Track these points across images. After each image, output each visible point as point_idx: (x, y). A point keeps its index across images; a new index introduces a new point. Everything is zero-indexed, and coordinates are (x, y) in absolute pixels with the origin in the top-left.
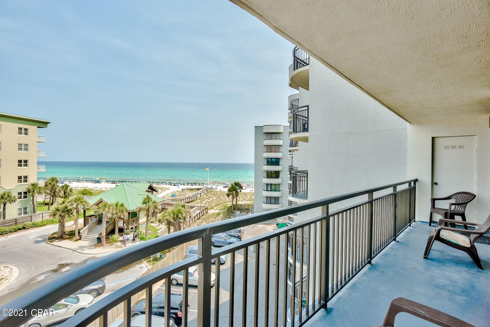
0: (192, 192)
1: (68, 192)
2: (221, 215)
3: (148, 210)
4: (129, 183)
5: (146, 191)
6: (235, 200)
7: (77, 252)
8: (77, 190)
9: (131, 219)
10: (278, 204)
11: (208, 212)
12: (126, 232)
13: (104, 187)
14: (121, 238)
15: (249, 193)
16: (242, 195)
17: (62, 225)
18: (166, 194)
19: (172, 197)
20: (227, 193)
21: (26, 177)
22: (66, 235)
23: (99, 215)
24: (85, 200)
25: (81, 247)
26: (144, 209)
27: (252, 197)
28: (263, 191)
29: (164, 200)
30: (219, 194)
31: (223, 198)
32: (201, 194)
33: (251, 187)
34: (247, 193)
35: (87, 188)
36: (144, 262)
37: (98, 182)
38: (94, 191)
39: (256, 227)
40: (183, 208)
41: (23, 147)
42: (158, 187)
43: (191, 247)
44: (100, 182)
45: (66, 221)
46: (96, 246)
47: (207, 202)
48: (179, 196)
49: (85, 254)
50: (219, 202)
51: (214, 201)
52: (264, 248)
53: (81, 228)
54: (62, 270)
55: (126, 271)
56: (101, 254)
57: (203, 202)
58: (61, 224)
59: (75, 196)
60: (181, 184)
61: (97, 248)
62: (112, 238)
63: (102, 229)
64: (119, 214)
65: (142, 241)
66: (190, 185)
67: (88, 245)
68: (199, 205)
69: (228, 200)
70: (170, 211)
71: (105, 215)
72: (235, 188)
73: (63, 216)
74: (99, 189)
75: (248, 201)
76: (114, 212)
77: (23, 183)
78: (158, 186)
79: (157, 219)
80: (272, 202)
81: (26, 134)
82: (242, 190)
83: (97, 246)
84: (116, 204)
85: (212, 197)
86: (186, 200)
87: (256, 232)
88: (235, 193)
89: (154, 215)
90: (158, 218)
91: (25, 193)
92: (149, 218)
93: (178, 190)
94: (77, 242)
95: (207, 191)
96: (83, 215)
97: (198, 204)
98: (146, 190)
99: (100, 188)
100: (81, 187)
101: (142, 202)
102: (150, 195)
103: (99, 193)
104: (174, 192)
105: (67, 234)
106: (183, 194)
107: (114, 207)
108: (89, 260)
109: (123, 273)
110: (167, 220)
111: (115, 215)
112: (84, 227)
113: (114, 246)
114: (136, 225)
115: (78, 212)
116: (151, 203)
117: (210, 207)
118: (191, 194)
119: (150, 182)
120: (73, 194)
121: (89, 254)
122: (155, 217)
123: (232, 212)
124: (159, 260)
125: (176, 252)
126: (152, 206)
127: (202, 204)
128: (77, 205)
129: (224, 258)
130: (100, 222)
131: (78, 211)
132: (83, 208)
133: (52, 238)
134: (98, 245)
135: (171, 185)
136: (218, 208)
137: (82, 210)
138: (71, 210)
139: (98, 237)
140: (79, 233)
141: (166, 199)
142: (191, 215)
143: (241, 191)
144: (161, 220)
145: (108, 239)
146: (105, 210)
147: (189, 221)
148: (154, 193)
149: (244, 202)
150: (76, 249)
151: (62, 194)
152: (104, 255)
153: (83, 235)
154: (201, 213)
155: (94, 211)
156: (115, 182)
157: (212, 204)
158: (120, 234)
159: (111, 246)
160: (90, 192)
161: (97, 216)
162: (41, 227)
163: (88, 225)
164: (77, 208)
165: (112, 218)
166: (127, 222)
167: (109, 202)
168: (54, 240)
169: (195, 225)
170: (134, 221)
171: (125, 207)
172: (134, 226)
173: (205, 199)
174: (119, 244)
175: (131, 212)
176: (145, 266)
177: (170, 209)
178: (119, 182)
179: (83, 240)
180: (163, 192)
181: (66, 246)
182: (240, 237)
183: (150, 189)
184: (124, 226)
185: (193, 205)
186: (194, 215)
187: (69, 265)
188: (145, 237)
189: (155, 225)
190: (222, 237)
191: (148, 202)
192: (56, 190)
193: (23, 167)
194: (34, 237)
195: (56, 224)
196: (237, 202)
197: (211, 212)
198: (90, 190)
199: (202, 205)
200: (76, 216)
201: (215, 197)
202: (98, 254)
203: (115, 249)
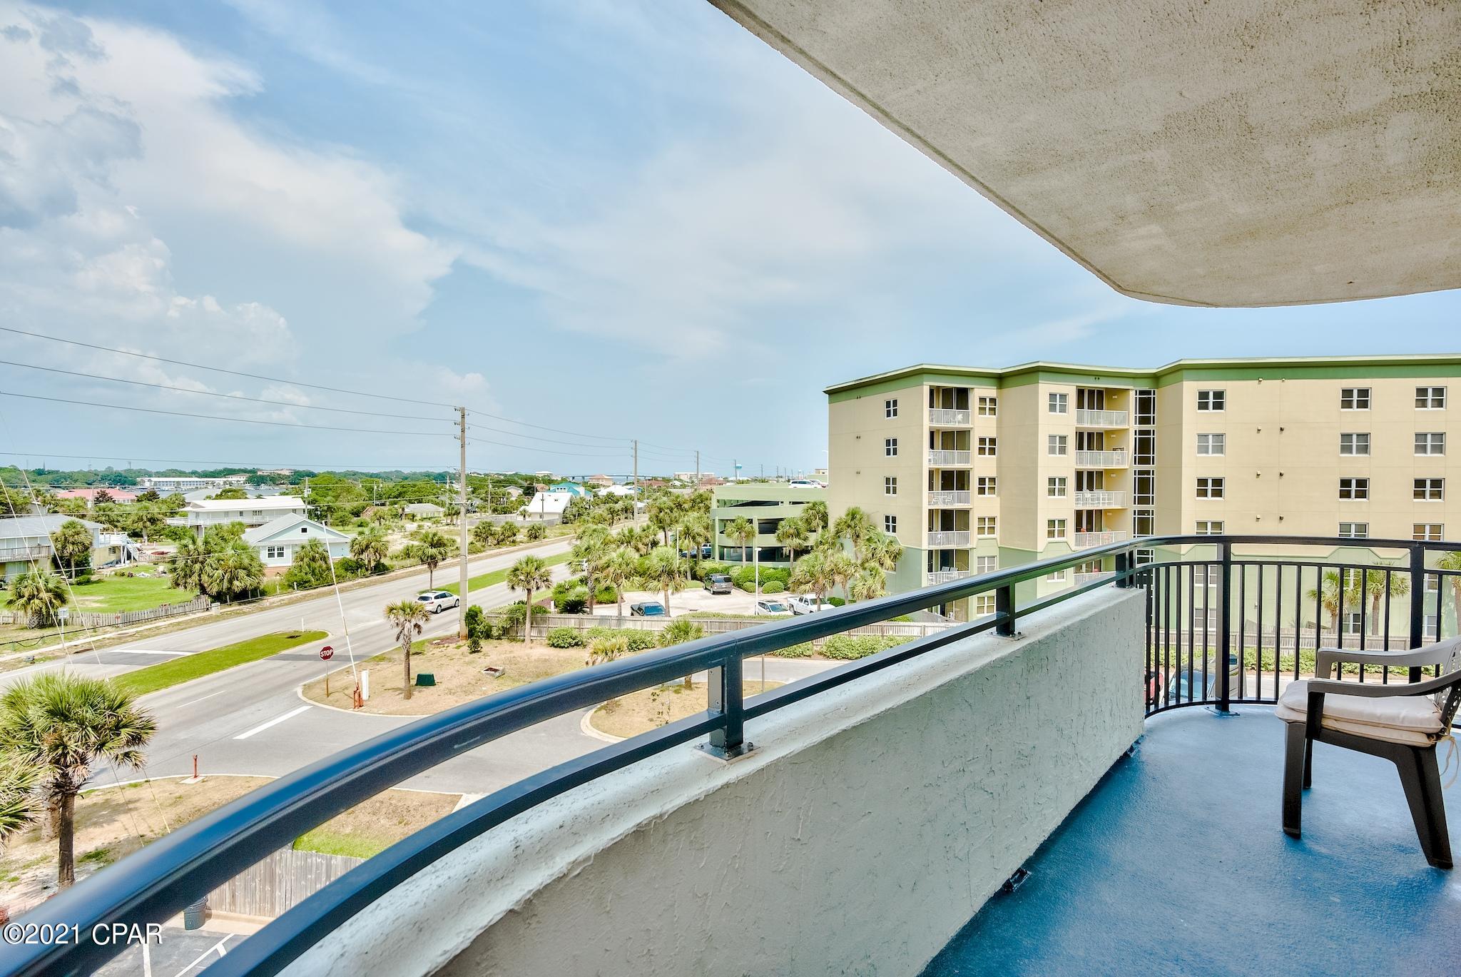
41: (1429, 443)
193: (1428, 500)
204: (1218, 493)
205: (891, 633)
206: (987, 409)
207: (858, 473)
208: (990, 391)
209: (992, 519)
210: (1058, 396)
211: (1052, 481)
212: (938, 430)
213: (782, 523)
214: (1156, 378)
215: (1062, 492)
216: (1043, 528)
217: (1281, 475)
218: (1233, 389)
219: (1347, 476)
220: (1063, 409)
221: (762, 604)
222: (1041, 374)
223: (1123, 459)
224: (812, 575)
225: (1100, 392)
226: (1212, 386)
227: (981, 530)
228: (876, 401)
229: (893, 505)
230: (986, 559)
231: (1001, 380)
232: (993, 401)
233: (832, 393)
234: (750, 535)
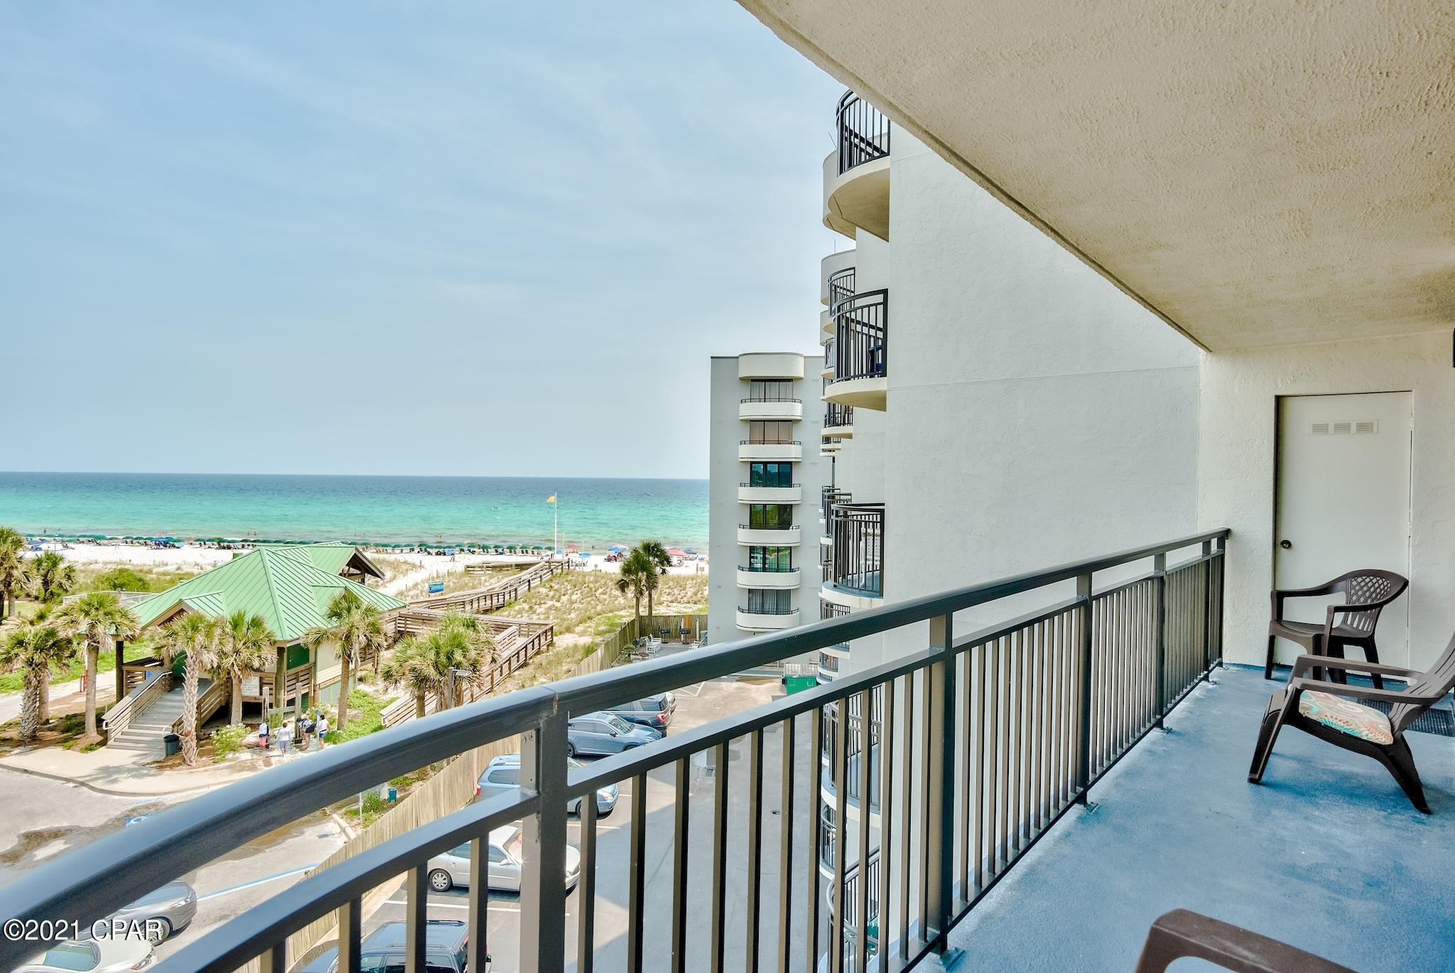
0: (500, 577)
1: (56, 581)
2: (599, 650)
3: (348, 637)
4: (281, 548)
5: (340, 575)
6: (645, 600)
7: (93, 788)
8: (92, 571)
9: (288, 669)
10: (788, 612)
11: (555, 644)
12: (272, 716)
13: (191, 560)
14: (252, 738)
15: (692, 579)
16: (667, 586)
17: (36, 694)
18: (410, 584)
19: (431, 594)
20: (620, 577)
22: (50, 730)
23: (172, 660)
24: (121, 605)
25: (109, 772)
26: (335, 635)
27: (700, 592)
28: (739, 572)
29: (402, 605)
30: (592, 582)
31: (604, 597)
32: (531, 582)
33: (698, 558)
34: (686, 578)
35: (127, 567)
36: (335, 816)
37: (166, 544)
38: (155, 576)
39: (714, 689)
40: (470, 632)
42: (383, 561)
43: (496, 760)
44: (176, 544)
45: (52, 683)
46: (161, 766)
47: (550, 608)
48: (455, 590)
49: (122, 794)
50: (590, 610)
51: (576, 605)
52: (741, 758)
53: (106, 704)
54: (34, 853)
55: (270, 849)
56: (179, 795)
57: (539, 611)
58: (32, 692)
59: (84, 595)
60: (462, 550)
61: (167, 772)
62: (219, 737)
63: (182, 708)
64: (245, 654)
66: (492, 551)
67: (134, 763)
68: (525, 620)
69: (621, 600)
70: (424, 641)
71: (194, 658)
72: (644, 562)
73: (39, 664)
74: (171, 568)
75: (689, 605)
76: (228, 648)
78: (381, 556)
79: (379, 670)
80: (767, 607)
82: (668, 568)
83: (166, 766)
84: (234, 621)
85: (569, 592)
86: (481, 604)
87: (714, 706)
88: (644, 578)
89: (368, 656)
90: (381, 667)
92: (352, 666)
93: (453, 570)
94: (93, 753)
95: (552, 573)
96: (113, 660)
97: (519, 616)
98: (341, 572)
99: (176, 566)
100: (105, 563)
101: (325, 610)
102: (354, 586)
103: (173, 582)
104: (438, 577)
105: (56, 726)
106: (471, 584)
107: (228, 629)
108: (135, 814)
109: (259, 856)
110: (414, 670)
111: (232, 656)
112: (118, 701)
113: (227, 764)
114: (307, 691)
115: (94, 650)
116: (356, 615)
117: (560, 626)
118: (496, 583)
119: (355, 544)
120: (76, 587)
121: (135, 794)
122: (374, 661)
123: (636, 643)
124: (385, 806)
125: (444, 779)
126: (362, 625)
127: (535, 617)
128: (93, 626)
129: (608, 795)
130: (175, 681)
131: (95, 644)
132: (115, 636)
134: (169, 763)
135: (429, 553)
136: (590, 629)
137: (111, 640)
138: (69, 641)
139: (169, 733)
140: (99, 721)
141: (409, 600)
142: (498, 652)
143: (664, 572)
144: (395, 673)
145: (204, 741)
146: (194, 641)
147: (492, 674)
148: (370, 582)
149: (675, 609)
150: (88, 778)
151: (36, 585)
153: (114, 728)
154: (530, 647)
155: (152, 645)
156: (231, 545)
157: (569, 616)
158: (249, 722)
159: (217, 766)
160: (140, 580)
161: (167, 661)
163: (134, 692)
164: (91, 636)
165: (219, 667)
166: (274, 680)
167: (210, 614)
168: (7, 748)
169: (511, 688)
170: (297, 679)
171: (268, 631)
172: (297, 695)
173: (544, 599)
174: (246, 756)
175: (288, 645)
176: (339, 830)
177: (425, 634)
178: (243, 543)
179: (112, 747)
180: (401, 576)
181: (52, 767)
182: (663, 723)
183: (355, 567)
184: (261, 694)
185: (505, 619)
186: (506, 655)
187: (63, 835)
188: (339, 731)
189: (374, 688)
190: (603, 726)
191: (349, 610)
192: (15, 573)
195: (14, 692)
196: (650, 607)
197: (563, 641)
198: (141, 571)
199: (535, 619)
200: (86, 664)
201: (579, 592)
202: (169, 793)
203: (232, 773)
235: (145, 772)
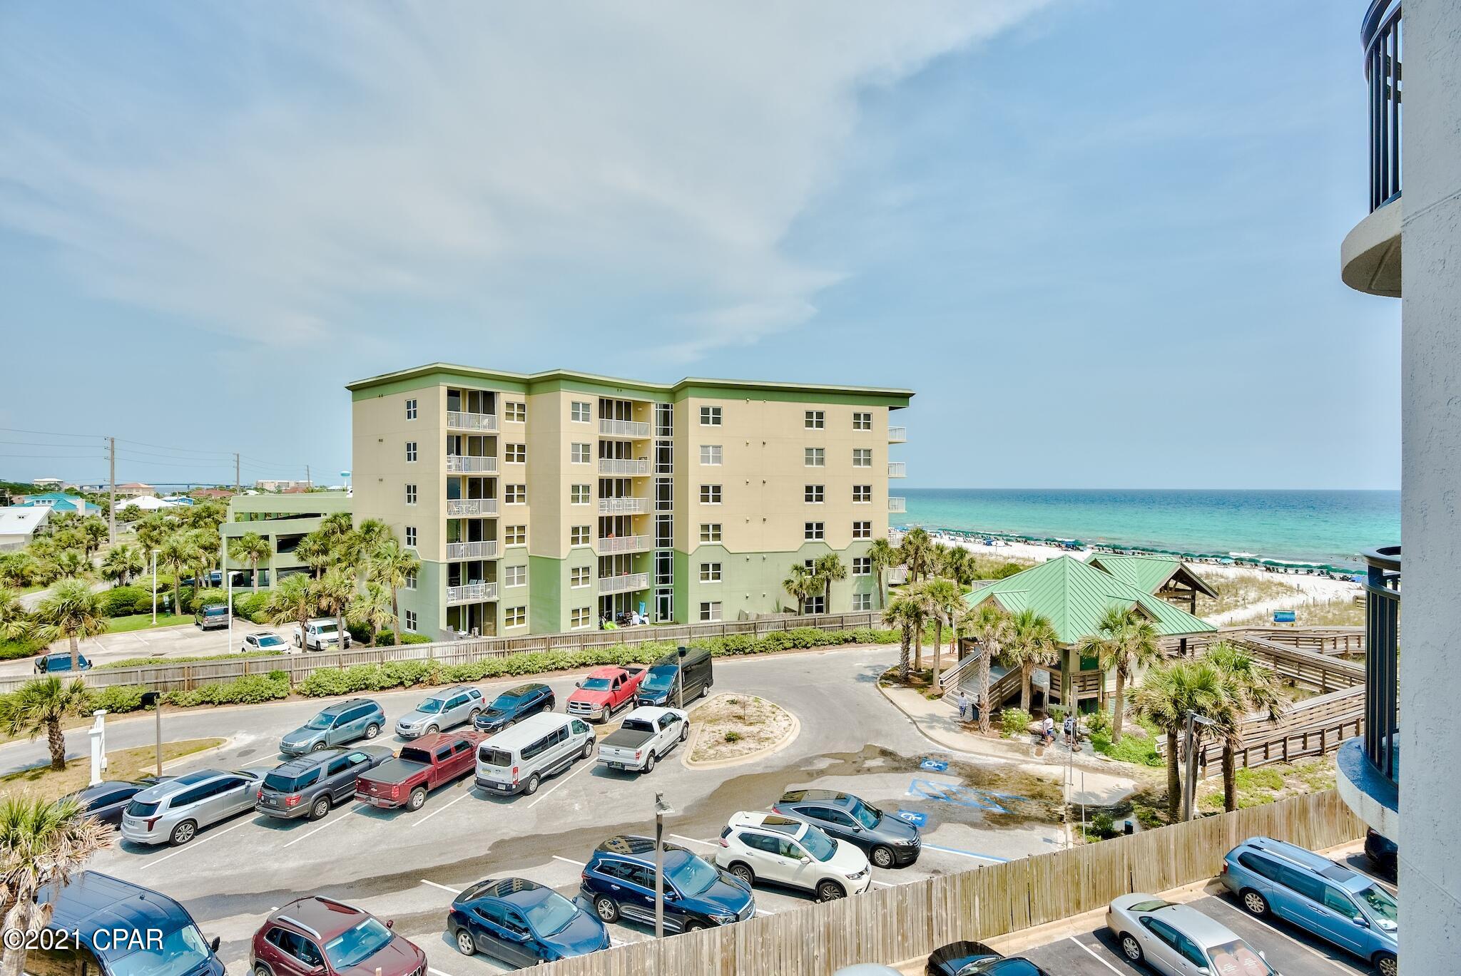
3: (1118, 652)
7: (920, 729)
21: (867, 525)
25: (933, 719)
36: (1068, 826)
41: (862, 457)
46: (966, 727)
49: (931, 739)
55: (1000, 831)
56: (965, 754)
61: (966, 733)
62: (1006, 716)
64: (1028, 649)
65: (1098, 753)
67: (950, 718)
77: (862, 538)
81: (868, 426)
83: (969, 728)
91: (866, 561)
94: (932, 702)
115: (938, 623)
121: (937, 742)
126: (1131, 642)
128: (935, 605)
131: (938, 619)
133: (889, 678)
134: (971, 726)
150: (919, 720)
152: (973, 758)
153: (947, 686)
159: (1002, 740)
162: (883, 646)
179: (944, 701)
181: (905, 704)
187: (886, 755)
188: (1113, 744)
193: (862, 502)
194: (864, 665)
202: (959, 750)
203: (1008, 751)
204: (717, 499)
205: (392, 658)
206: (515, 415)
207: (381, 480)
208: (519, 398)
209: (522, 528)
210: (581, 405)
211: (575, 488)
212: (465, 435)
213: (305, 539)
214: (673, 393)
215: (586, 499)
216: (566, 535)
217: (764, 482)
218: (730, 406)
219: (809, 484)
220: (586, 418)
221: (250, 641)
222: (562, 382)
223: (645, 468)
224: (294, 601)
225: (628, 404)
226: (712, 403)
227: (509, 539)
228: (396, 400)
229: (414, 515)
230: (516, 569)
231: (529, 385)
232: (521, 406)
233: (356, 389)
234: (265, 554)
235: (953, 727)
